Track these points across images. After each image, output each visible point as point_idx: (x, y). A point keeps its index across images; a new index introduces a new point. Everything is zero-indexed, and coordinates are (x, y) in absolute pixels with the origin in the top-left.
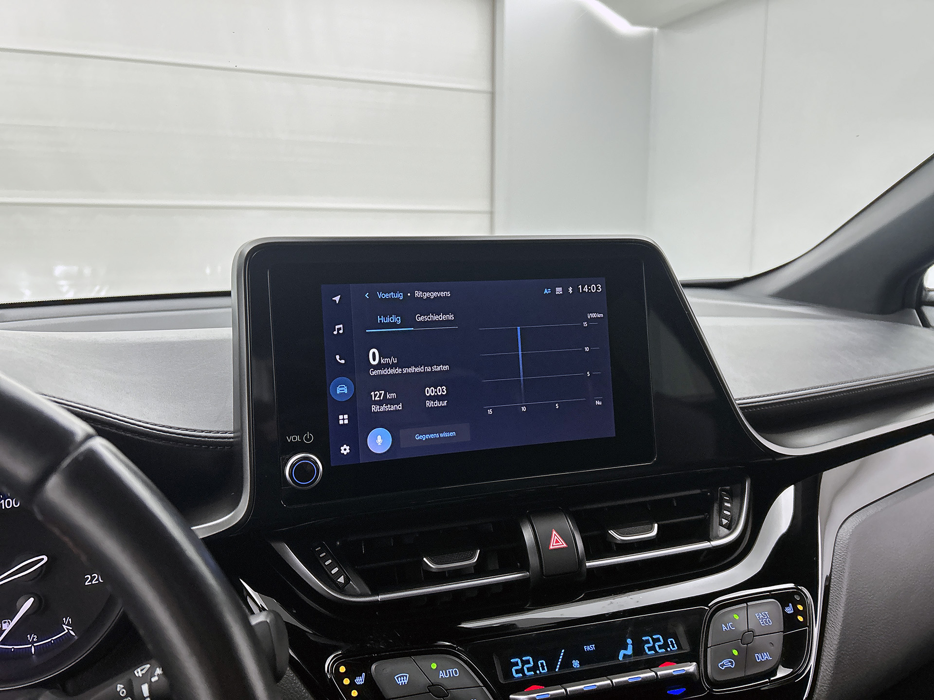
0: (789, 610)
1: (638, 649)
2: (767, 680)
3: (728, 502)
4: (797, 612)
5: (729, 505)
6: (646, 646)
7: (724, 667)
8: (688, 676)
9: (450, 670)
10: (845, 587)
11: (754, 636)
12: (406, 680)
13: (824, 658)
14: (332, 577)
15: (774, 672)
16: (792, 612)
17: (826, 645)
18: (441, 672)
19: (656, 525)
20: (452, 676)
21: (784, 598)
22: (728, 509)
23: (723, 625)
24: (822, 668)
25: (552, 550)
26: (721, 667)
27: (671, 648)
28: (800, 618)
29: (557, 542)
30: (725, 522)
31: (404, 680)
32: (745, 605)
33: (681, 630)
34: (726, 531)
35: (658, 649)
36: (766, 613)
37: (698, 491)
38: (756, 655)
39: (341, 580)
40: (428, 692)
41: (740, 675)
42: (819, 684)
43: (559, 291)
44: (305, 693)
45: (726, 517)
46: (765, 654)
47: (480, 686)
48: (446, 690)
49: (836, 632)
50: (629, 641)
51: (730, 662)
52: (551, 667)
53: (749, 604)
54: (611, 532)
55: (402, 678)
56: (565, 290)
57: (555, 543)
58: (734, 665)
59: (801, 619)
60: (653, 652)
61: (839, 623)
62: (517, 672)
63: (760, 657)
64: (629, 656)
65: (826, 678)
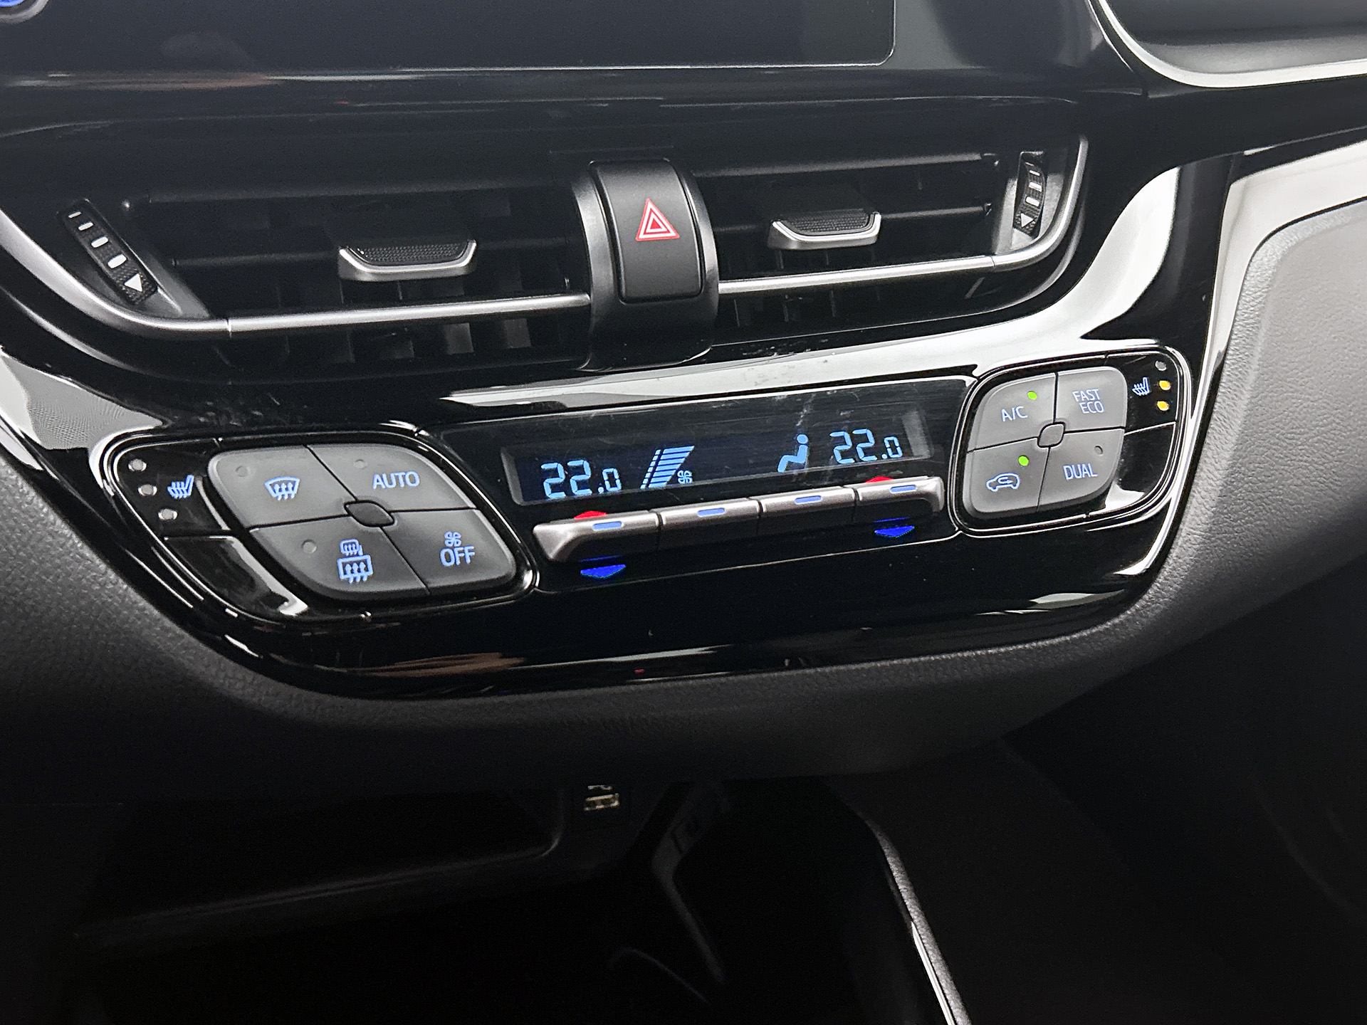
0: (1142, 389)
1: (820, 453)
2: (1084, 516)
3: (1035, 179)
4: (1157, 394)
5: (1038, 187)
6: (837, 451)
7: (998, 487)
8: (924, 500)
9: (400, 475)
10: (1258, 356)
11: (1065, 432)
12: (293, 489)
13: (1200, 482)
14: (111, 275)
15: (1098, 500)
16: (1146, 393)
17: (1207, 459)
18: (377, 477)
19: (878, 217)
20: (402, 485)
21: (1132, 368)
22: (1035, 194)
23: (1004, 411)
24: (1194, 501)
25: (644, 241)
26: (991, 488)
27: (890, 454)
30: (1026, 220)
31: (287, 489)
32: (1053, 375)
33: (914, 422)
34: (1026, 239)
35: (861, 455)
36: (1095, 391)
37: (977, 157)
38: (1065, 467)
39: (135, 283)
40: (344, 516)
41: (1028, 503)
44: (47, 514)
45: (1030, 210)
46: (1084, 466)
47: (468, 508)
48: (389, 513)
49: (1229, 437)
51: (1010, 478)
52: (629, 481)
53: (1060, 373)
54: (778, 225)
55: (284, 487)
57: (652, 228)
58: (1018, 485)
59: (1163, 407)
60: (852, 461)
61: (1237, 420)
62: (555, 488)
63: (1073, 471)
64: (801, 467)
65: (1201, 520)
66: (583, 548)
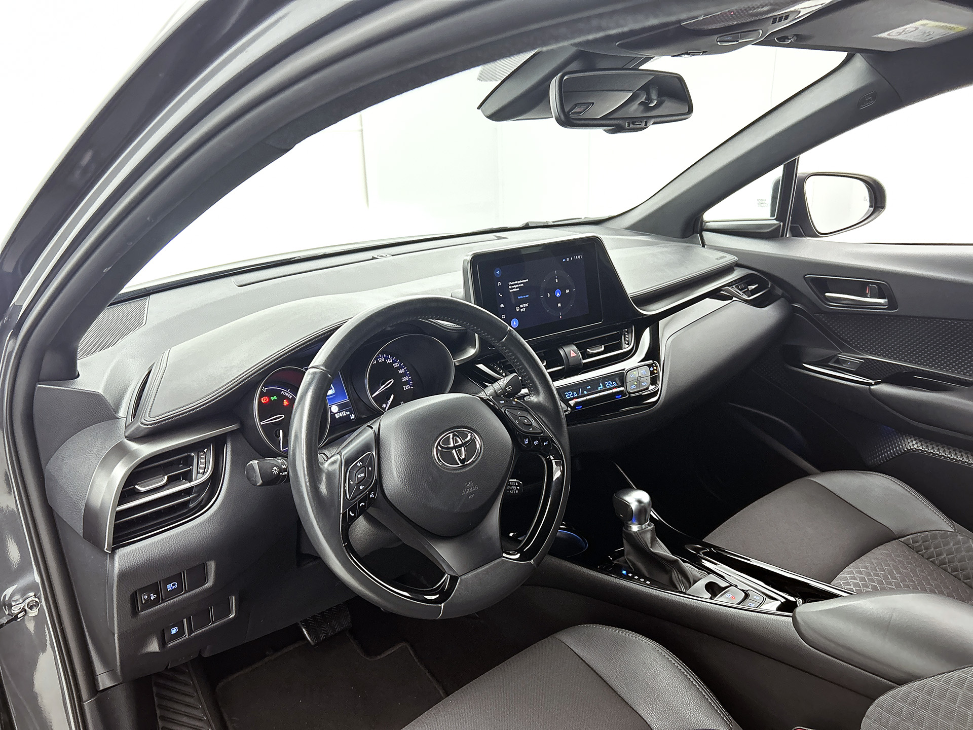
0: (652, 369)
1: (604, 386)
2: (646, 391)
3: (626, 335)
4: (654, 370)
6: (606, 385)
7: (632, 388)
8: (622, 391)
11: (641, 378)
13: (664, 383)
15: (647, 389)
17: (664, 379)
19: (603, 346)
21: (649, 366)
22: (627, 338)
23: (631, 376)
24: (663, 386)
25: (571, 356)
27: (615, 385)
28: (655, 371)
29: (573, 354)
30: (627, 342)
32: (636, 369)
33: (617, 379)
34: (628, 346)
36: (644, 370)
37: (617, 332)
41: (637, 390)
42: (662, 391)
43: (568, 259)
45: (627, 341)
46: (645, 383)
49: (667, 375)
50: (601, 384)
52: (578, 394)
53: (638, 368)
54: (589, 350)
56: (570, 259)
58: (635, 387)
60: (609, 387)
61: (668, 372)
62: (568, 396)
63: (643, 384)
64: (602, 388)
65: (665, 390)
66: (577, 404)
